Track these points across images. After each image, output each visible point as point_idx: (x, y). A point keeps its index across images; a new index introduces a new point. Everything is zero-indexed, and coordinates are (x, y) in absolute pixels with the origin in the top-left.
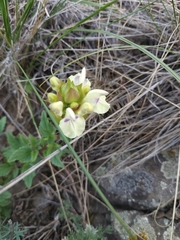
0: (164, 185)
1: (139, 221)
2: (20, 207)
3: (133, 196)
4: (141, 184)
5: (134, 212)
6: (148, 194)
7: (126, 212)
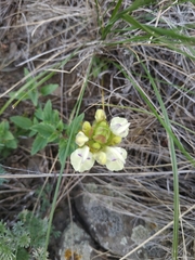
0: (124, 241)
1: (85, 246)
2: (18, 158)
3: (97, 226)
4: (110, 224)
5: (87, 236)
6: (107, 235)
7: (82, 231)
